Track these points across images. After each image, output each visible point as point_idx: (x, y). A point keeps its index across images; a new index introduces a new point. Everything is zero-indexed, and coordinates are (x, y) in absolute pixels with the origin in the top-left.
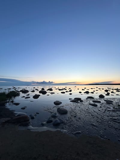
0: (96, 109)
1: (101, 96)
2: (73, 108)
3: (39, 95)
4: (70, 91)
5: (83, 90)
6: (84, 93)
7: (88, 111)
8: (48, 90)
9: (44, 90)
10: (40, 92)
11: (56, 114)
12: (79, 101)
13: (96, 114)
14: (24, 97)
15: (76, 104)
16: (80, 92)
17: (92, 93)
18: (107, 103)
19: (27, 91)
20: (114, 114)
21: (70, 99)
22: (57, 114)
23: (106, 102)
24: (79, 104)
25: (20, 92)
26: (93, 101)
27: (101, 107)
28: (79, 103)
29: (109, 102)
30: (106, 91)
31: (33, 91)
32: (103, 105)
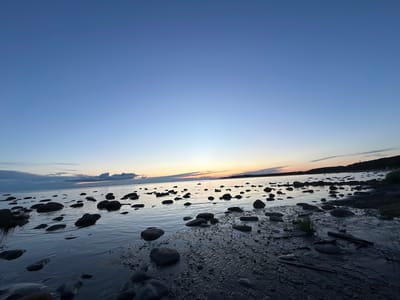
0: (248, 239)
1: (258, 205)
2: (193, 243)
3: (97, 217)
4: (187, 196)
5: (216, 191)
6: (221, 198)
7: (230, 246)
8: (126, 197)
9: (114, 198)
10: (101, 206)
11: (146, 269)
12: (209, 223)
13: (249, 251)
14: (43, 226)
15: (202, 230)
16: (211, 198)
17: (239, 197)
18: (271, 220)
19: (58, 207)
20: (288, 245)
21: (185, 219)
22: (149, 268)
23: (268, 217)
24: (209, 231)
25: (30, 211)
26: (242, 219)
27: (259, 231)
28: (209, 226)
29: (275, 217)
30: (267, 190)
31: (79, 205)
32: (263, 226)
